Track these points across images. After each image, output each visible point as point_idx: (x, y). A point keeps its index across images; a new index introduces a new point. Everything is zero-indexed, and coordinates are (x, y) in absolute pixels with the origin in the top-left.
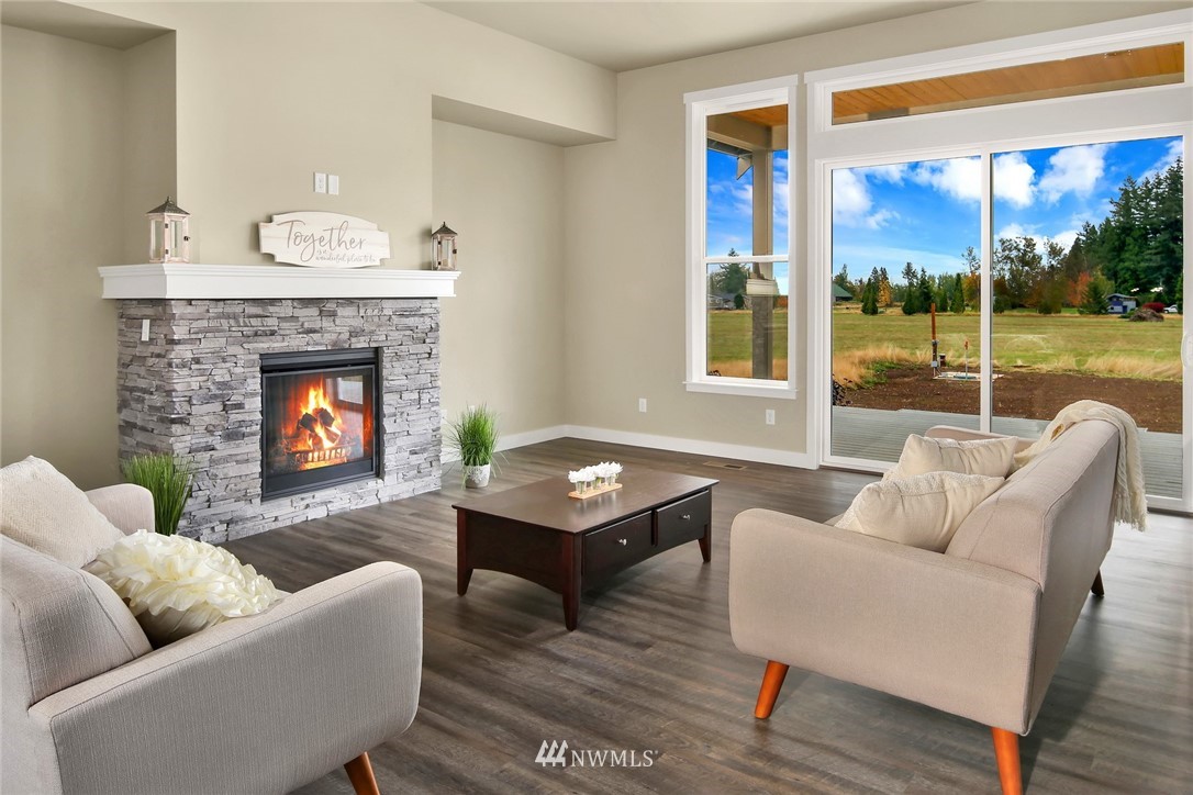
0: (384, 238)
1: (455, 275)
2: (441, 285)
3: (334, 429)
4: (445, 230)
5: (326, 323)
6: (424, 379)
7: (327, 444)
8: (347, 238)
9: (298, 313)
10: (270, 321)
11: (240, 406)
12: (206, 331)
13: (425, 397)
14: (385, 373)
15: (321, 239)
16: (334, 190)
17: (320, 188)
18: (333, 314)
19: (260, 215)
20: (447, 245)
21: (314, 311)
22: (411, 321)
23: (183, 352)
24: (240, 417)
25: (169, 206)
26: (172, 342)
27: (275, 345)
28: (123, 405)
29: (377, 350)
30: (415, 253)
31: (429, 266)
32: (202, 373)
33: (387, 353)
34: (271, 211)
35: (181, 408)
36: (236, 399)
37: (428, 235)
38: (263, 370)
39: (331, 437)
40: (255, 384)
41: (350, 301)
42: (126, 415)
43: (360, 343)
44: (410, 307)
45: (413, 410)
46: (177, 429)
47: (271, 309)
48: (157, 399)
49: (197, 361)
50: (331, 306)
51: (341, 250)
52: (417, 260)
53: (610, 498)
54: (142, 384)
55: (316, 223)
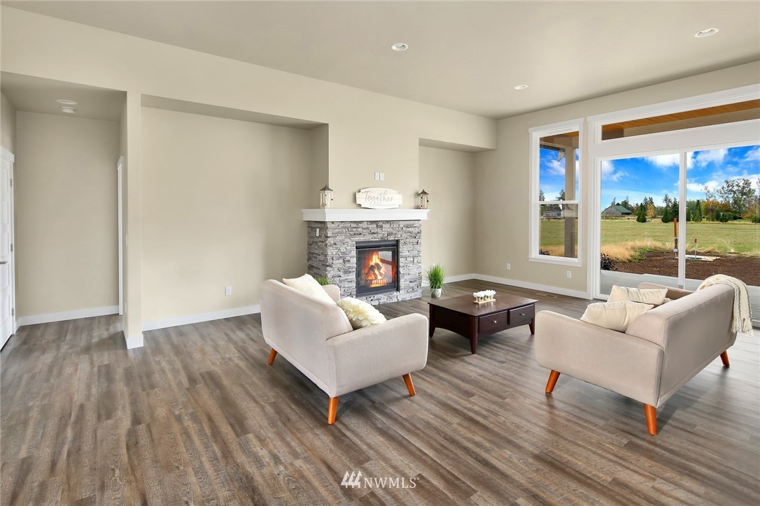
0: (400, 196)
1: (428, 210)
2: (422, 215)
3: (381, 271)
4: (424, 193)
5: (379, 230)
6: (415, 253)
7: (379, 277)
8: (386, 197)
9: (369, 226)
10: (360, 230)
11: (349, 261)
12: (338, 233)
13: (416, 260)
14: (400, 250)
15: (377, 198)
16: (382, 179)
17: (377, 179)
18: (381, 227)
19: (356, 190)
20: (425, 197)
21: (374, 226)
22: (410, 229)
23: (330, 241)
24: (349, 265)
25: (326, 188)
26: (327, 237)
27: (361, 239)
28: (309, 259)
29: (397, 241)
30: (412, 202)
31: (418, 208)
32: (337, 248)
33: (401, 242)
34: (359, 188)
35: (330, 261)
36: (348, 258)
37: (418, 194)
38: (357, 248)
39: (381, 274)
40: (354, 253)
41: (387, 222)
42: (310, 262)
43: (391, 238)
44: (410, 224)
45: (411, 265)
46: (328, 268)
47: (360, 225)
48: (322, 258)
49: (335, 244)
50: (381, 224)
51: (384, 202)
52: (413, 205)
53: (490, 304)
54: (316, 252)
55: (375, 192)
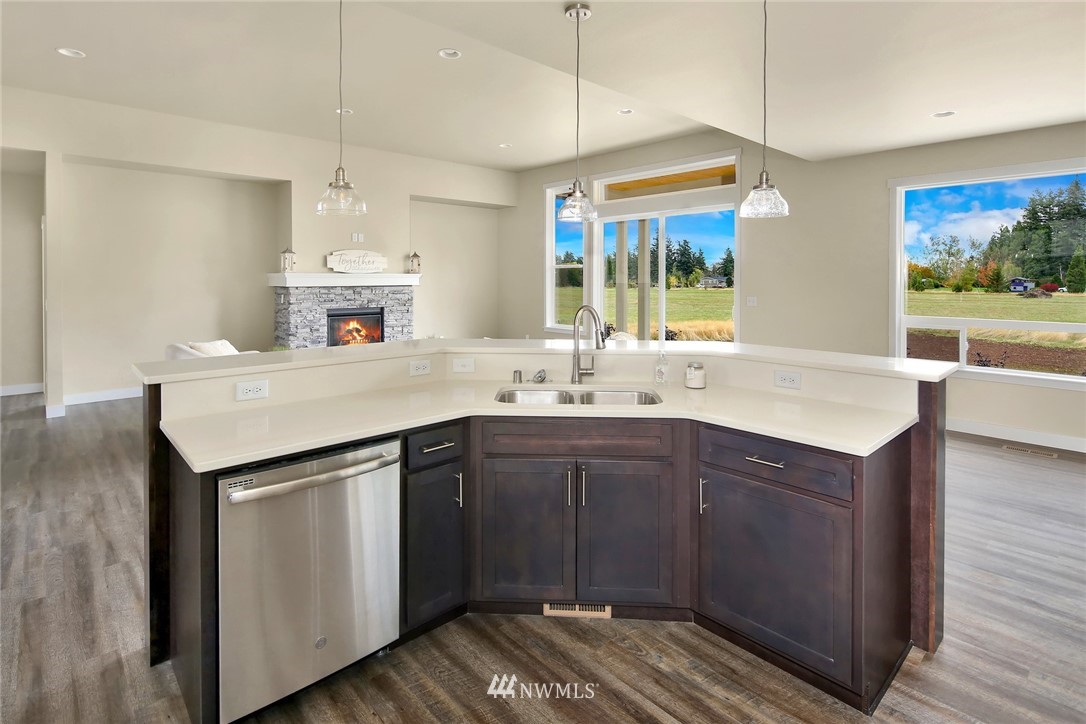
0: (385, 260)
1: (419, 275)
2: (412, 280)
4: (415, 255)
5: (357, 297)
6: (405, 322)
8: (367, 261)
9: (344, 292)
10: (331, 296)
11: (318, 330)
12: (304, 299)
13: (405, 330)
14: (385, 318)
15: (355, 261)
16: (361, 240)
17: (355, 240)
18: (360, 293)
19: (327, 252)
20: (415, 261)
21: (351, 292)
22: (398, 296)
23: (294, 308)
24: (318, 335)
25: (289, 250)
26: (290, 304)
27: (334, 306)
28: (276, 329)
29: (382, 309)
30: (401, 266)
31: (407, 272)
32: (302, 316)
33: (386, 310)
34: (330, 250)
35: (293, 330)
36: (316, 327)
37: (407, 257)
38: (329, 316)
40: (324, 321)
41: (368, 287)
42: (276, 333)
43: (373, 305)
44: (397, 290)
45: (400, 335)
46: (292, 338)
47: (332, 291)
48: (285, 327)
49: (300, 311)
50: (359, 289)
51: (364, 266)
52: (402, 269)
54: (281, 320)
55: (352, 255)
